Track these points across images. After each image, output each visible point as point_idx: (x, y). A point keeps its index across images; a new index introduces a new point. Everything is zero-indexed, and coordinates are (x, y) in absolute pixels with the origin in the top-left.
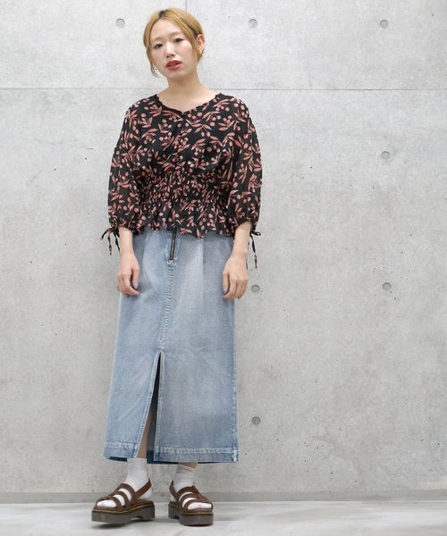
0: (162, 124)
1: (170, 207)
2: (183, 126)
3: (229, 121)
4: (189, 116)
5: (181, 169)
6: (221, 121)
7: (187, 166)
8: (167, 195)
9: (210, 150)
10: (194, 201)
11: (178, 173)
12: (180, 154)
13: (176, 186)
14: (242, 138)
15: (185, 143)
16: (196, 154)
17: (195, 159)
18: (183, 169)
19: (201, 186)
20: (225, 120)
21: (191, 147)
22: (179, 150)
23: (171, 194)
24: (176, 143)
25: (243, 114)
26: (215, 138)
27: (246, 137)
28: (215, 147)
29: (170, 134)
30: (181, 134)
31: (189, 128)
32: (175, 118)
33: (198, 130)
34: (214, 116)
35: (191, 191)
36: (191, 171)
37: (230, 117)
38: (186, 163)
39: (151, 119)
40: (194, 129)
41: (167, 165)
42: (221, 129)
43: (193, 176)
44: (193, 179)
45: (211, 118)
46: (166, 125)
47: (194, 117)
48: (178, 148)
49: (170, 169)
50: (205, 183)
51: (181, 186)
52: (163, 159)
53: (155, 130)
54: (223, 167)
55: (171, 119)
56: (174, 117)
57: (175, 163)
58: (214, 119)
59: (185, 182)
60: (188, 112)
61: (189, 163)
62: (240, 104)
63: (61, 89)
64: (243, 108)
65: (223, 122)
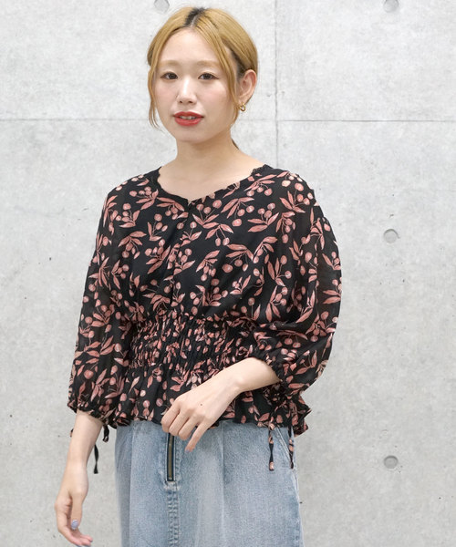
0: (154, 223)
1: (159, 379)
2: (187, 227)
3: (269, 214)
4: (199, 207)
5: (178, 308)
6: (255, 215)
7: (187, 302)
8: (156, 354)
9: (228, 268)
10: (199, 364)
11: (174, 314)
12: (176, 279)
13: (170, 340)
14: (299, 243)
15: (184, 259)
16: (204, 278)
17: (202, 289)
18: (182, 307)
19: (212, 335)
20: (262, 211)
21: (196, 265)
22: (177, 271)
23: (163, 353)
24: (171, 258)
25: (300, 198)
26: (240, 247)
27: (306, 240)
28: (239, 263)
29: (162, 243)
30: (181, 242)
31: (196, 231)
32: (176, 213)
33: (210, 235)
34: (243, 206)
35: (194, 349)
36: (195, 311)
37: (272, 206)
38: (187, 297)
39: (136, 215)
40: (206, 231)
41: (156, 299)
42: (253, 230)
43: (199, 322)
44: (197, 326)
45: (237, 211)
46: (158, 227)
47: (207, 210)
48: (174, 268)
49: (162, 306)
50: (220, 329)
51: (178, 340)
52: (151, 289)
53: (141, 234)
54: (251, 301)
55: (168, 213)
56: (175, 211)
57: (170, 295)
58: (242, 212)
59: (184, 333)
60: (199, 201)
61: (193, 295)
62: (295, 181)
63: (59, 120)
64: (299, 187)
65: (259, 216)
